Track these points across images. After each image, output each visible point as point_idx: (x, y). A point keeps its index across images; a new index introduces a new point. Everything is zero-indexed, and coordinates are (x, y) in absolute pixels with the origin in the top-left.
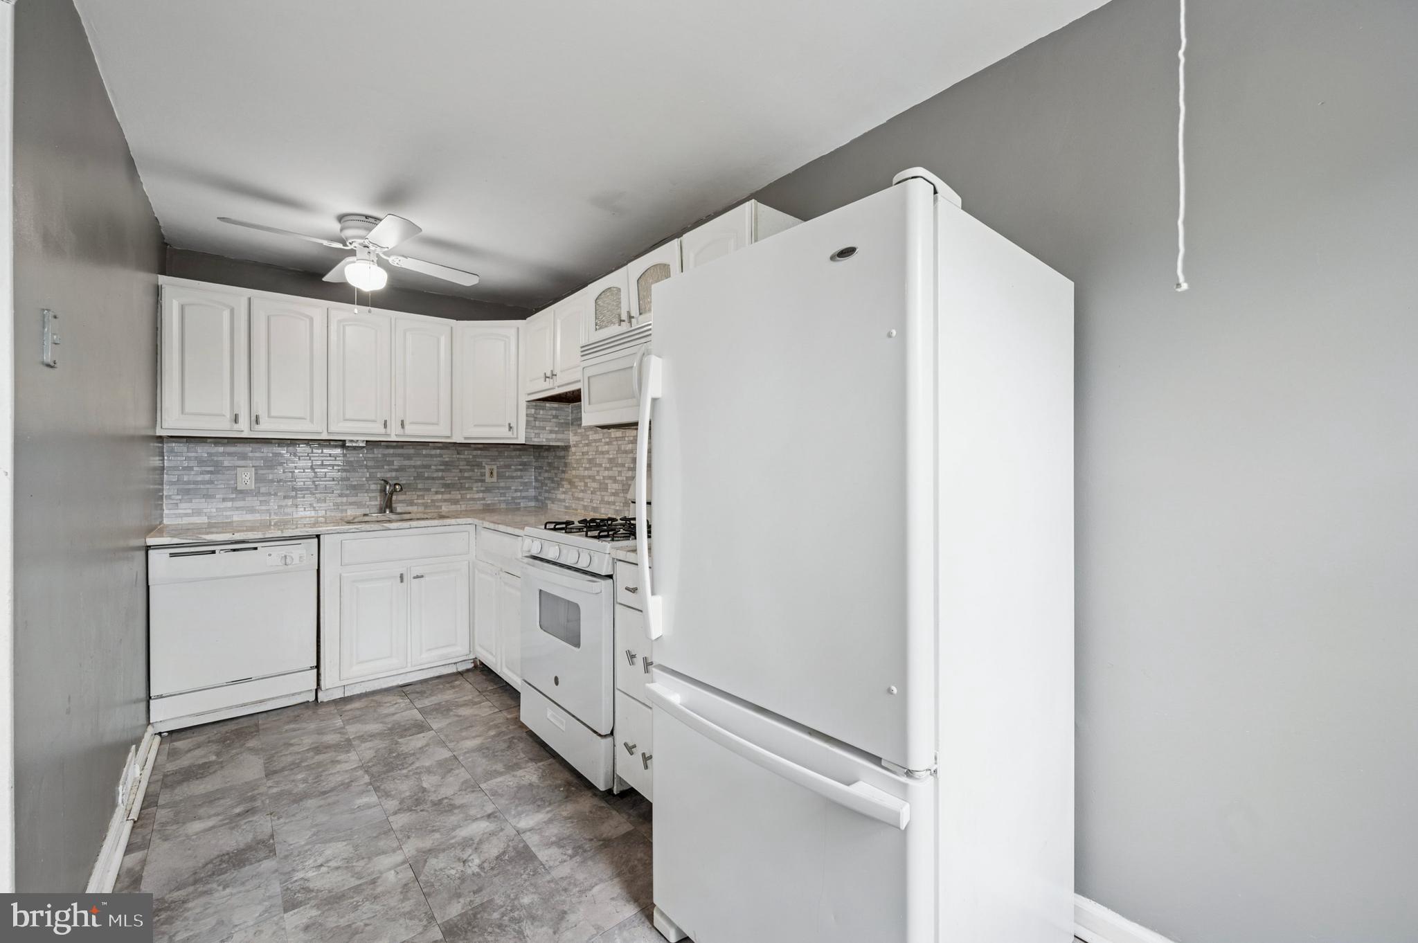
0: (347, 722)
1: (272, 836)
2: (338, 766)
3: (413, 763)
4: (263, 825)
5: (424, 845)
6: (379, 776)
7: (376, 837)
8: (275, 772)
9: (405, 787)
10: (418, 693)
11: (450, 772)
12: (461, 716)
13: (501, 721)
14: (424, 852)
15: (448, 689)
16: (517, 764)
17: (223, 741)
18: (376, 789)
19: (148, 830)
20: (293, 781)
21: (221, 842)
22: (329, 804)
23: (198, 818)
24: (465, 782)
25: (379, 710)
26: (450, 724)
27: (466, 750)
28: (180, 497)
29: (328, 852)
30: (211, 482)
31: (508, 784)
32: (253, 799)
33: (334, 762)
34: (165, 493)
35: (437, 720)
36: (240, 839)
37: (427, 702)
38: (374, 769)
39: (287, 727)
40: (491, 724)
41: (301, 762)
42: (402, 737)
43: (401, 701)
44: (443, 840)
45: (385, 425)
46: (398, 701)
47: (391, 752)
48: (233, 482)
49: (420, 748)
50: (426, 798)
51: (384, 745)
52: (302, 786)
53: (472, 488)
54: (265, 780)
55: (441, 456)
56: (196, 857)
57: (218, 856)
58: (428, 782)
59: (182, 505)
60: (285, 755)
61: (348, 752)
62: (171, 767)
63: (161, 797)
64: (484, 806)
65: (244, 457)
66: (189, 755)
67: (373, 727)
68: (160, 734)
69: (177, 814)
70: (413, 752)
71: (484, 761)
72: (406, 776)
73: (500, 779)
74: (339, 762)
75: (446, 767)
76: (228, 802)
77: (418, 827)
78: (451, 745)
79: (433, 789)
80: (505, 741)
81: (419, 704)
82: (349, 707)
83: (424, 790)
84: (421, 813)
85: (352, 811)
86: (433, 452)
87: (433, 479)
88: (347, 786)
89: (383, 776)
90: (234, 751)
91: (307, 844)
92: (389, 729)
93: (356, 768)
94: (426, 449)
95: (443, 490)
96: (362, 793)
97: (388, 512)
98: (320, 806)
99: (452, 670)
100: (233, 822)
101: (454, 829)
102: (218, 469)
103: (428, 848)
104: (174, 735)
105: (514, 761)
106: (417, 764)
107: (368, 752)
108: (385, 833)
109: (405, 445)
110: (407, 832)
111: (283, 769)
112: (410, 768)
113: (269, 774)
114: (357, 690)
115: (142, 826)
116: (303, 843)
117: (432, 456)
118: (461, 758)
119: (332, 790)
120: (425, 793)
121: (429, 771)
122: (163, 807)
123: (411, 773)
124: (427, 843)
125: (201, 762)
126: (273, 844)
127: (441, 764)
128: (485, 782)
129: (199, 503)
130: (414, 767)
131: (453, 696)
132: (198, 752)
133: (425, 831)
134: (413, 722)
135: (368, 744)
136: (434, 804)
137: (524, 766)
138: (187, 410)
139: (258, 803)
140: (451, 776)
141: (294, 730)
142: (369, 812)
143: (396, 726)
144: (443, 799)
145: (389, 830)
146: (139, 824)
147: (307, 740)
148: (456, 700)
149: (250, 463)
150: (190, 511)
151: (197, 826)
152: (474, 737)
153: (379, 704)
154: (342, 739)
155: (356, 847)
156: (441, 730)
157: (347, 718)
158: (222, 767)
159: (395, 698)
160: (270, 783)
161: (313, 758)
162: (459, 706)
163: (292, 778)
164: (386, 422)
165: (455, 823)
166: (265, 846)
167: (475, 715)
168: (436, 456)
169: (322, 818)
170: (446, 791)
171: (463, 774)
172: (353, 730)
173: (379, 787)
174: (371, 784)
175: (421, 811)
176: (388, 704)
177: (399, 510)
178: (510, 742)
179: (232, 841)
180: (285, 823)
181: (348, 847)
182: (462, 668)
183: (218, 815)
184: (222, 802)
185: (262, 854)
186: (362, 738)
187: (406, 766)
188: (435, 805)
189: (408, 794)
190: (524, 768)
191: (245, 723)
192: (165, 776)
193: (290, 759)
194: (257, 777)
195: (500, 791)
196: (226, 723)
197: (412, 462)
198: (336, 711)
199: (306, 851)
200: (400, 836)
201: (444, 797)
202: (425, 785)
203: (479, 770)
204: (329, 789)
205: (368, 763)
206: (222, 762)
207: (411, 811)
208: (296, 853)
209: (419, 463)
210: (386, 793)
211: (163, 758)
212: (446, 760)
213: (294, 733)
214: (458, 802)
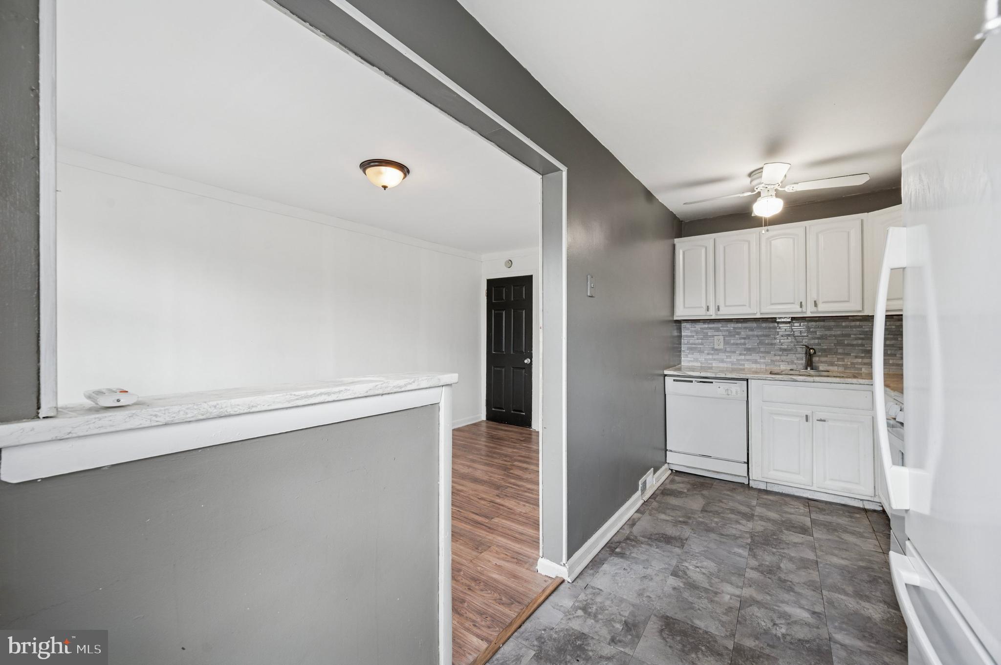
0: (759, 505)
1: (686, 539)
2: (738, 526)
3: (783, 549)
4: (687, 532)
5: (756, 596)
6: (757, 543)
7: (732, 573)
8: (706, 511)
9: (768, 559)
10: (819, 508)
11: (805, 568)
12: (843, 539)
13: (878, 560)
14: (754, 600)
15: (846, 517)
16: (867, 597)
17: (693, 485)
18: (751, 550)
19: (647, 508)
20: (712, 520)
21: (667, 529)
22: (721, 542)
23: (664, 513)
24: (813, 581)
25: (783, 507)
26: (829, 540)
27: (829, 563)
28: (688, 351)
29: (705, 564)
30: (702, 344)
31: (847, 604)
32: (689, 518)
33: (737, 522)
34: (682, 349)
35: (821, 532)
36: (674, 532)
37: (821, 517)
38: (757, 538)
39: (725, 492)
40: (867, 557)
41: (721, 513)
42: (787, 529)
43: (802, 508)
44: (770, 603)
45: (801, 306)
46: (800, 507)
47: (774, 534)
48: (712, 344)
49: (795, 543)
50: (778, 573)
51: (773, 529)
52: (714, 525)
53: (895, 355)
54: (699, 513)
55: (860, 327)
56: (655, 529)
57: (662, 534)
58: (785, 565)
59: (689, 356)
60: (715, 505)
61: (748, 521)
62: (668, 487)
63: (659, 497)
64: (815, 604)
65: (718, 330)
66: (678, 485)
67: (773, 515)
68: (672, 470)
69: (659, 507)
70: (788, 542)
71: (839, 577)
72: (774, 554)
73: (843, 597)
74: (740, 523)
75: (804, 564)
76: (679, 513)
77: (760, 585)
78: (819, 553)
79: (785, 571)
80: (869, 576)
81: (814, 516)
82: (765, 497)
83: (779, 568)
84: (768, 579)
85: (730, 552)
86: (853, 324)
87: (852, 345)
88: (736, 538)
89: (759, 545)
90: (695, 492)
91: (698, 553)
92: (782, 521)
93: (747, 532)
94: (845, 321)
95: (863, 355)
96: (740, 546)
97: (809, 369)
98: (716, 540)
99: (860, 505)
100: (676, 523)
101: (783, 602)
102: (706, 336)
103: (758, 600)
104: (678, 473)
105: (867, 593)
106: (786, 551)
107: (760, 527)
108: (739, 575)
109: (827, 319)
110: (751, 583)
111: (710, 512)
112: (779, 550)
113: (704, 510)
114: (776, 489)
115: (646, 505)
116: (697, 551)
117: (851, 327)
118: (821, 565)
119: (727, 535)
120: (778, 570)
121: (791, 559)
122: (657, 502)
123: (778, 553)
124: (759, 597)
125: (680, 490)
126: (685, 543)
127: (802, 560)
128: (829, 591)
129: (697, 355)
130: (782, 551)
131: (846, 523)
132: (681, 485)
133: (763, 590)
134: (801, 525)
135: (763, 523)
136: (780, 579)
137: (874, 602)
138: (686, 306)
139: (690, 521)
140: (804, 572)
141: (728, 495)
142: (738, 559)
143: (788, 522)
144: (788, 581)
145: (742, 575)
146: (646, 503)
147: (731, 504)
148: (847, 527)
149: (720, 333)
150: (692, 359)
151: (663, 516)
152: (843, 558)
153: (786, 504)
154: (750, 513)
155: (719, 571)
156: (819, 540)
157: (761, 502)
158: (686, 497)
159: (799, 504)
160: (701, 515)
161: (728, 514)
162: (846, 531)
163: (712, 518)
164: (801, 303)
165: (786, 600)
166: (681, 542)
167: (856, 545)
168: (856, 327)
169: (713, 546)
170: (794, 578)
171: (815, 576)
172: (759, 510)
173: (753, 550)
174: (749, 545)
175: (769, 578)
176: (792, 506)
177: (821, 368)
178: (874, 579)
179: (671, 531)
180: (696, 538)
181: (715, 568)
182: (868, 506)
183: (673, 517)
184: (677, 512)
185: (678, 545)
186: (762, 518)
187: (777, 547)
188: (781, 581)
189: (767, 563)
190: (873, 604)
191: (708, 481)
192: (665, 489)
193: (717, 509)
194: (697, 509)
195: (836, 604)
196: (700, 477)
197: (833, 332)
198: (756, 495)
199: (696, 556)
200: (746, 582)
201: (790, 580)
202: (782, 565)
203: (830, 581)
204: (725, 534)
205: (756, 533)
206: (687, 494)
207: (762, 573)
208: (691, 554)
209: (839, 333)
210: (754, 555)
211: (668, 481)
212: (808, 560)
213: (727, 497)
214: (797, 589)
